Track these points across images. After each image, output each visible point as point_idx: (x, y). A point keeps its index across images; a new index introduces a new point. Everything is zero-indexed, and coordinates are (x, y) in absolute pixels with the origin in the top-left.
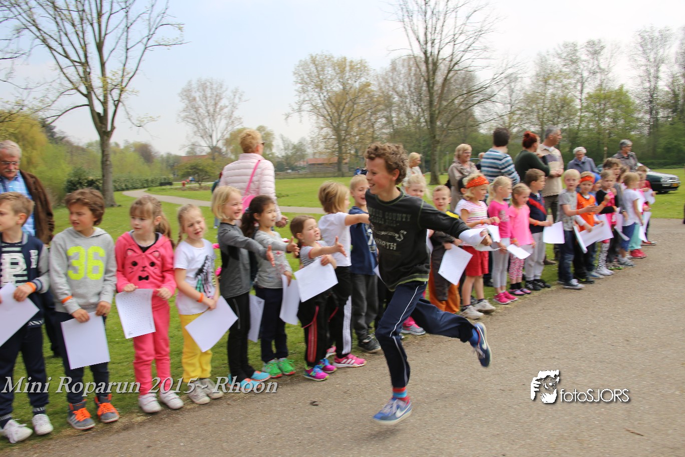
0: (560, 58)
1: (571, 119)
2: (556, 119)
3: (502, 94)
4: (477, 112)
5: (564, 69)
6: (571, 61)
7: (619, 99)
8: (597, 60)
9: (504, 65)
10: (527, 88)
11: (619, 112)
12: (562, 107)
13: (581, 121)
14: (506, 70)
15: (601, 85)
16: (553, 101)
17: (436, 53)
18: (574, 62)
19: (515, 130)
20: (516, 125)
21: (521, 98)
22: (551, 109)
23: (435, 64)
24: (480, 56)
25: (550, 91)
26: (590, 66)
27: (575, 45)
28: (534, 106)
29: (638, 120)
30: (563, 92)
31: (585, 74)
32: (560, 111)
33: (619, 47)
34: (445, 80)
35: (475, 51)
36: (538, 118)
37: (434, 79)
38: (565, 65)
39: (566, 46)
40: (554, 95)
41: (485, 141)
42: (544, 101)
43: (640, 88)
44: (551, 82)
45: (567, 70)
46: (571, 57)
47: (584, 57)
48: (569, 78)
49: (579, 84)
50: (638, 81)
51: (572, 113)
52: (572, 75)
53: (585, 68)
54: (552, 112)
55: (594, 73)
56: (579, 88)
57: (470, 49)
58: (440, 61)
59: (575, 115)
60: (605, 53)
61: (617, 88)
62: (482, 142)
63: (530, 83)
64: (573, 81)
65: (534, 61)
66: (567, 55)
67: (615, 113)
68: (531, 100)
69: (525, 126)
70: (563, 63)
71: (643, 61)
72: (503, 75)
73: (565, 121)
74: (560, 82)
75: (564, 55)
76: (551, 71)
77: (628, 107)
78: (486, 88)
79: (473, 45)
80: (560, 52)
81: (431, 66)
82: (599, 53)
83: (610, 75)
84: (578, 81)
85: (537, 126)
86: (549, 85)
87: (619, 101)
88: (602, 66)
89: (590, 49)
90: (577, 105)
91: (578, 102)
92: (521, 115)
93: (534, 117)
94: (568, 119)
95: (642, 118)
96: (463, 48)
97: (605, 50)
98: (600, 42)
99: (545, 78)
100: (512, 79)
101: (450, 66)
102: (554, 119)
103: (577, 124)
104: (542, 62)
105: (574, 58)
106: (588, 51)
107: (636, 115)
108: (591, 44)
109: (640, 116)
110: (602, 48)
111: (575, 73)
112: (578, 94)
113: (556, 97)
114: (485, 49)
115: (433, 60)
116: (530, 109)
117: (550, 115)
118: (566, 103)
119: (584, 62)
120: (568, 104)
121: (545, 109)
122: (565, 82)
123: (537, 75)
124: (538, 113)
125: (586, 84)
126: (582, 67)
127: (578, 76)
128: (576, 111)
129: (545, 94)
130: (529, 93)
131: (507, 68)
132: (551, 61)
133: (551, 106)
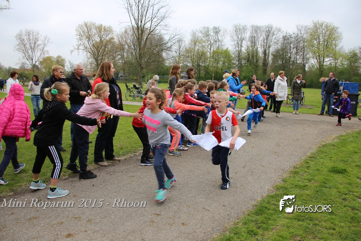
0: (201, 33)
1: (206, 61)
3: (175, 48)
4: (164, 55)
5: (203, 39)
6: (207, 35)
7: (226, 54)
8: (217, 36)
9: (175, 34)
10: (187, 46)
11: (226, 60)
12: (202, 55)
13: (210, 62)
15: (219, 47)
16: (198, 53)
17: (143, 25)
18: (207, 36)
19: (181, 65)
20: (182, 62)
21: (184, 50)
22: (197, 56)
23: (142, 31)
24: (164, 29)
25: (197, 48)
26: (214, 38)
27: (208, 28)
28: (189, 54)
29: (233, 64)
30: (202, 49)
31: (212, 41)
32: (201, 57)
33: (227, 31)
34: (147, 38)
35: (161, 26)
36: (191, 60)
37: (141, 38)
38: (203, 37)
39: (204, 28)
40: (198, 50)
41: (167, 69)
42: (194, 52)
43: (235, 50)
44: (197, 44)
45: (205, 39)
47: (212, 34)
48: (205, 43)
50: (234, 46)
51: (206, 59)
52: (206, 41)
55: (216, 42)
56: (209, 47)
57: (159, 25)
58: (144, 30)
59: (207, 59)
60: (221, 33)
61: (225, 49)
62: (166, 69)
63: (188, 43)
64: (207, 44)
65: (191, 34)
66: (205, 32)
67: (224, 61)
68: (188, 51)
69: (185, 63)
70: (203, 36)
71: (236, 38)
72: (173, 39)
73: (203, 62)
74: (202, 44)
75: (204, 32)
76: (197, 39)
77: (229, 58)
78: (166, 44)
79: (160, 23)
80: (201, 30)
81: (140, 32)
82: (218, 33)
83: (223, 43)
84: (209, 44)
85: (190, 63)
86: (196, 45)
87: (226, 55)
88: (219, 39)
89: (215, 31)
91: (209, 54)
92: (184, 58)
93: (189, 59)
94: (204, 61)
95: (235, 63)
96: (156, 24)
97: (221, 32)
98: (219, 28)
99: (195, 42)
100: (180, 41)
101: (149, 32)
102: (198, 61)
103: (208, 63)
104: (194, 34)
105: (208, 34)
106: (214, 31)
107: (233, 62)
108: (215, 28)
109: (235, 62)
110: (220, 31)
111: (208, 41)
112: (209, 50)
114: (166, 26)
115: (141, 28)
116: (188, 55)
117: (197, 59)
118: (203, 54)
119: (211, 36)
120: (205, 54)
121: (194, 56)
122: (204, 44)
123: (192, 40)
124: (191, 58)
125: (212, 46)
126: (211, 38)
127: (209, 42)
129: (195, 49)
130: (188, 48)
131: (176, 35)
132: (198, 34)
133: (197, 55)
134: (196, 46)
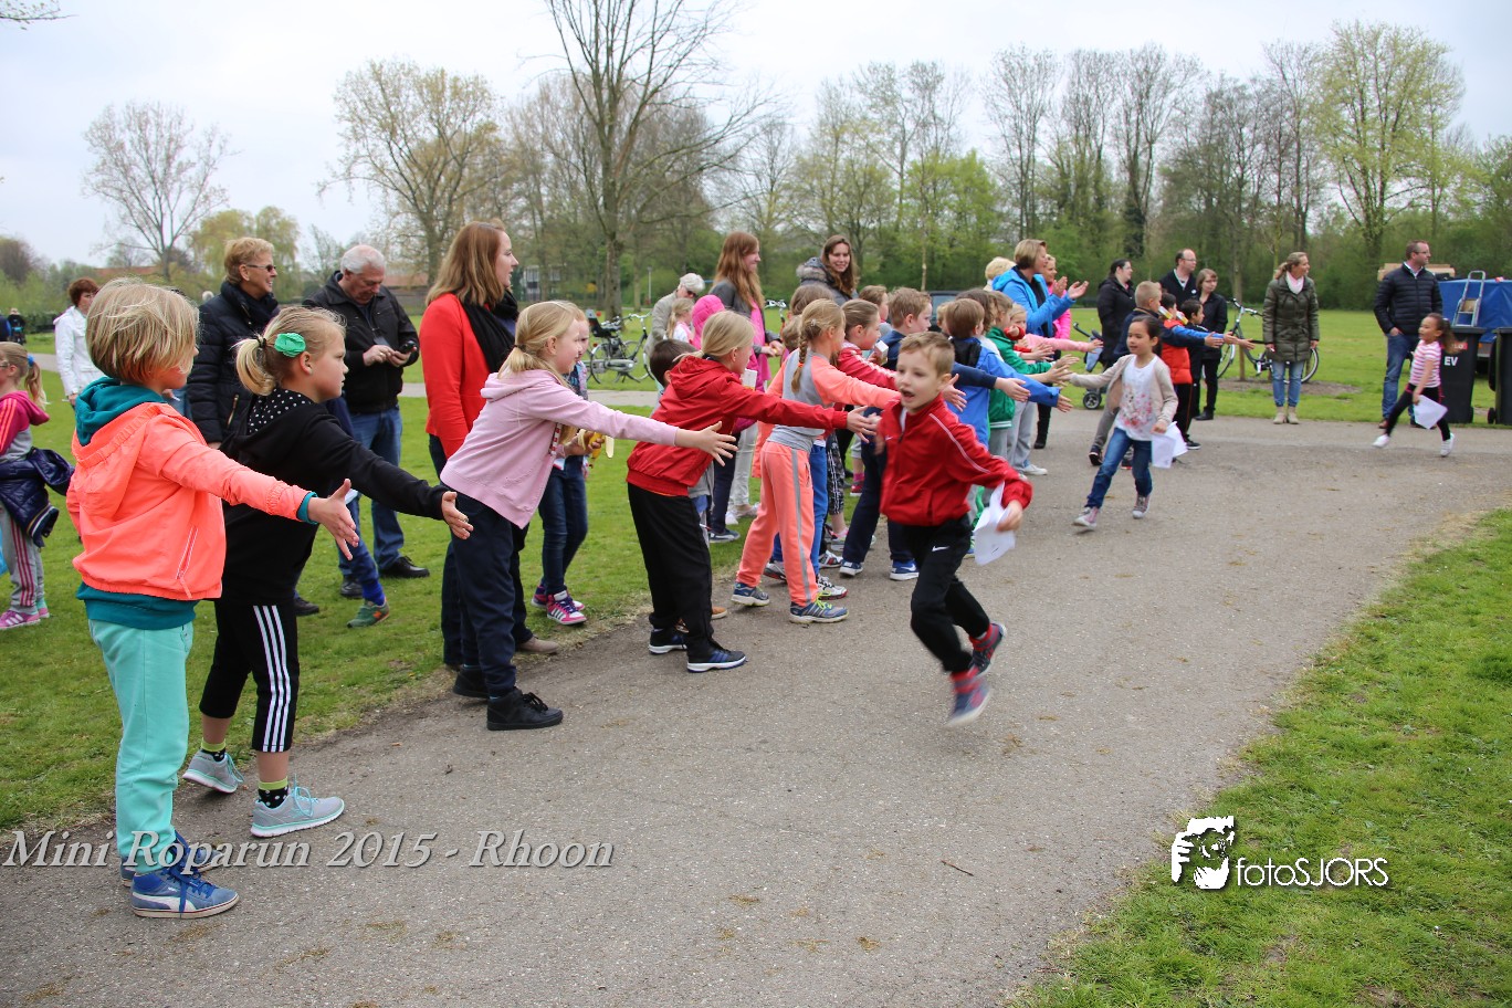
0: (863, 91)
1: (885, 209)
2: (856, 210)
3: (753, 156)
4: (709, 187)
5: (871, 115)
6: (884, 99)
7: (970, 176)
8: (930, 101)
9: (751, 100)
10: (803, 147)
11: (969, 202)
12: (867, 185)
13: (900, 214)
14: (754, 107)
15: (936, 148)
16: (851, 174)
17: (617, 65)
18: (887, 101)
19: (780, 228)
20: (782, 216)
21: (792, 165)
22: (846, 190)
23: (615, 91)
24: (704, 79)
25: (845, 154)
26: (917, 111)
27: (890, 70)
28: (815, 183)
29: (1000, 216)
30: (868, 157)
31: (910, 126)
32: (864, 193)
33: (969, 80)
34: (635, 121)
36: (824, 206)
37: (612, 118)
38: (871, 107)
39: (874, 69)
40: (851, 162)
42: (834, 174)
43: (1004, 158)
44: (846, 137)
45: (877, 116)
46: (884, 93)
47: (906, 94)
48: (878, 133)
49: (898, 144)
50: (1002, 144)
51: (885, 199)
52: (884, 126)
53: (909, 114)
54: (848, 194)
55: (925, 125)
56: (898, 151)
57: (684, 62)
58: (623, 84)
59: (890, 201)
60: (945, 89)
61: (964, 156)
63: (809, 137)
64: (888, 139)
65: (817, 97)
66: (877, 88)
67: (962, 204)
68: (807, 169)
69: (798, 221)
70: (870, 103)
71: (1009, 109)
72: (747, 119)
73: (871, 213)
74: (865, 138)
75: (871, 87)
76: (846, 116)
77: (983, 191)
78: (717, 141)
79: (689, 56)
80: (862, 80)
81: (606, 95)
82: (934, 88)
83: (953, 131)
84: (895, 139)
85: (820, 221)
86: (844, 142)
87: (969, 179)
88: (939, 112)
89: (918, 80)
90: (894, 183)
91: (895, 177)
92: (791, 198)
93: (814, 204)
94: (879, 209)
95: (1008, 214)
96: (672, 59)
97: (945, 83)
98: (934, 66)
99: (837, 128)
100: (773, 127)
101: (644, 96)
102: (852, 208)
103: (894, 219)
104: (831, 99)
105: (889, 93)
106: (913, 82)
107: (998, 208)
108: (918, 69)
109: (1005, 209)
110: (940, 79)
111: (891, 123)
112: (895, 163)
113: (856, 167)
114: (715, 65)
115: (610, 80)
116: (808, 188)
117: (846, 200)
118: (873, 179)
119: (905, 104)
120: (879, 182)
121: (836, 189)
122: (873, 138)
123: (822, 123)
124: (823, 196)
125: (911, 145)
126: (903, 112)
127: (896, 129)
128: (893, 195)
129: (836, 160)
130: (806, 157)
131: (757, 102)
132: (847, 98)
133: (845, 184)
134: (840, 145)
